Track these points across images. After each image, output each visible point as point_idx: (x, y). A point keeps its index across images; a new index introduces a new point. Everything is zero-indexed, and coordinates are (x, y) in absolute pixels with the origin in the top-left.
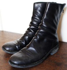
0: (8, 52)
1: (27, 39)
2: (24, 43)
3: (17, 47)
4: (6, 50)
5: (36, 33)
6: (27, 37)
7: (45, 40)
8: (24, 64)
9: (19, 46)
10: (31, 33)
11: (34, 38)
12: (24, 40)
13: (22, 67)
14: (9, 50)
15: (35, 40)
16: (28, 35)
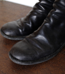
0: (8, 38)
1: (34, 19)
2: (30, 25)
3: (20, 31)
4: (5, 35)
5: (49, 14)
6: (35, 17)
7: (62, 24)
8: (30, 61)
9: (23, 30)
10: (40, 11)
11: (45, 20)
12: (30, 21)
13: (27, 64)
14: (10, 35)
15: (47, 24)
16: (36, 13)
